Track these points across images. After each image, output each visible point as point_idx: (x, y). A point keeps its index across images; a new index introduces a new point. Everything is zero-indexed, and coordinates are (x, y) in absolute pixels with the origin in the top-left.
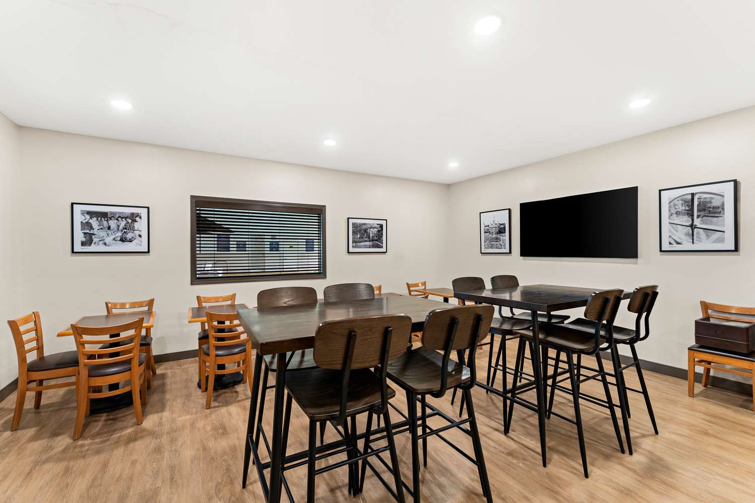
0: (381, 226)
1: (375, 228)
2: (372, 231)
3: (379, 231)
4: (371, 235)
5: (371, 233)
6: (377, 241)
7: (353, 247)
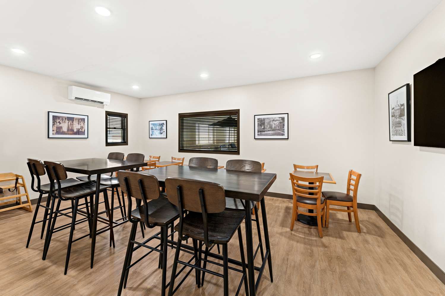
0: (283, 119)
1: (277, 120)
2: (274, 123)
3: (280, 123)
4: (273, 126)
5: (273, 124)
6: (279, 130)
7: (258, 135)
